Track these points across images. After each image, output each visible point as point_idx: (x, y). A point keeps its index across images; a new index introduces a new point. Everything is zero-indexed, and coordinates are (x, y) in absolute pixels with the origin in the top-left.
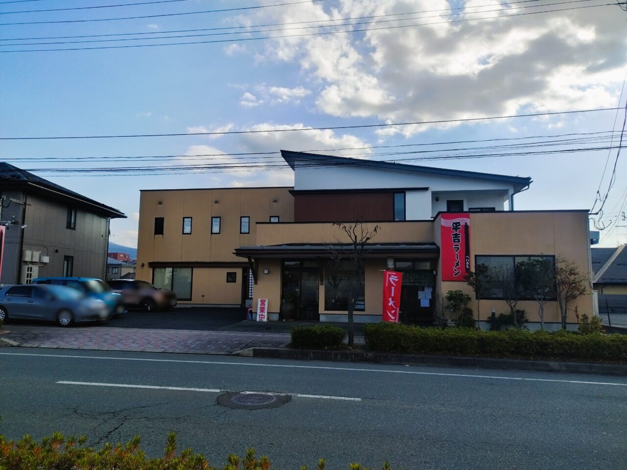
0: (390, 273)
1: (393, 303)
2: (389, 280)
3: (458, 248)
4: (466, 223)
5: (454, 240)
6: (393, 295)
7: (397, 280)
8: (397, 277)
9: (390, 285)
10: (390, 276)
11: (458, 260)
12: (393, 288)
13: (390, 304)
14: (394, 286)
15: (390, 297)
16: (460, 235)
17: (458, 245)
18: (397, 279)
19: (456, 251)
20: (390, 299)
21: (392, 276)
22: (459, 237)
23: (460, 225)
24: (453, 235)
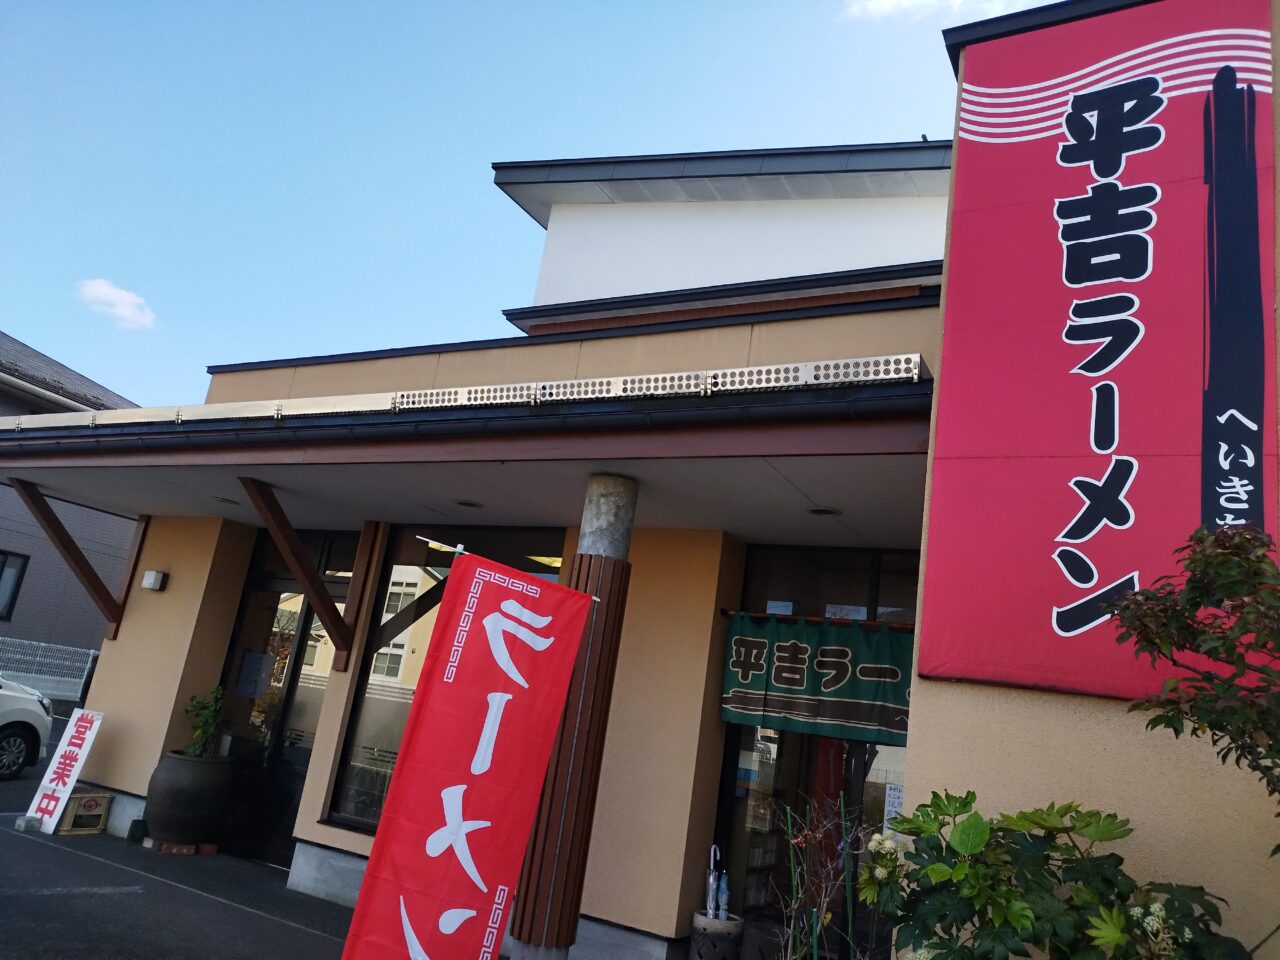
0: (496, 578)
1: (471, 837)
2: (478, 634)
3: (1125, 332)
4: (1226, 77)
5: (1079, 257)
6: (481, 763)
7: (541, 644)
8: (543, 622)
9: (482, 673)
10: (492, 600)
11: (1113, 455)
12: (497, 701)
13: (435, 845)
14: (506, 684)
15: (462, 774)
16: (1147, 195)
17: (1127, 304)
18: (542, 632)
19: (1094, 365)
20: (453, 798)
21: (510, 606)
22: (1144, 219)
23: (1148, 104)
24: (1066, 211)
